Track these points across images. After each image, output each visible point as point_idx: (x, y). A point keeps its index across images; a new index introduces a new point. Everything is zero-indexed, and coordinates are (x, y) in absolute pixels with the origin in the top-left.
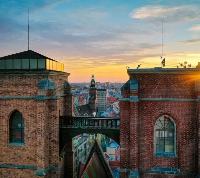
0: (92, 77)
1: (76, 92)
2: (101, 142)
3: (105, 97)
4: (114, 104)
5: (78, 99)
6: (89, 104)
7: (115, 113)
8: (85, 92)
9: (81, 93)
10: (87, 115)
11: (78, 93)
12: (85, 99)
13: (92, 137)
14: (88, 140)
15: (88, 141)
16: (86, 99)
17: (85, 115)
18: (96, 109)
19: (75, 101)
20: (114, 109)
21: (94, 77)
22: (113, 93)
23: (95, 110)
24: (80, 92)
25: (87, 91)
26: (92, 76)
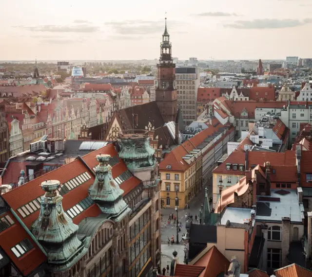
0: (163, 36)
1: (126, 78)
2: (189, 196)
3: (194, 88)
4: (216, 103)
5: (129, 92)
6: (156, 101)
7: (219, 123)
8: (147, 78)
9: (136, 80)
10: (153, 128)
11: (130, 80)
12: (146, 93)
13: (167, 185)
14: (155, 199)
15: (157, 201)
16: (149, 93)
17: (146, 128)
18: (173, 113)
19: (124, 96)
20: (216, 115)
21: (168, 36)
22: (208, 80)
23: (171, 115)
24: (134, 78)
25: (151, 75)
26: (163, 33)
